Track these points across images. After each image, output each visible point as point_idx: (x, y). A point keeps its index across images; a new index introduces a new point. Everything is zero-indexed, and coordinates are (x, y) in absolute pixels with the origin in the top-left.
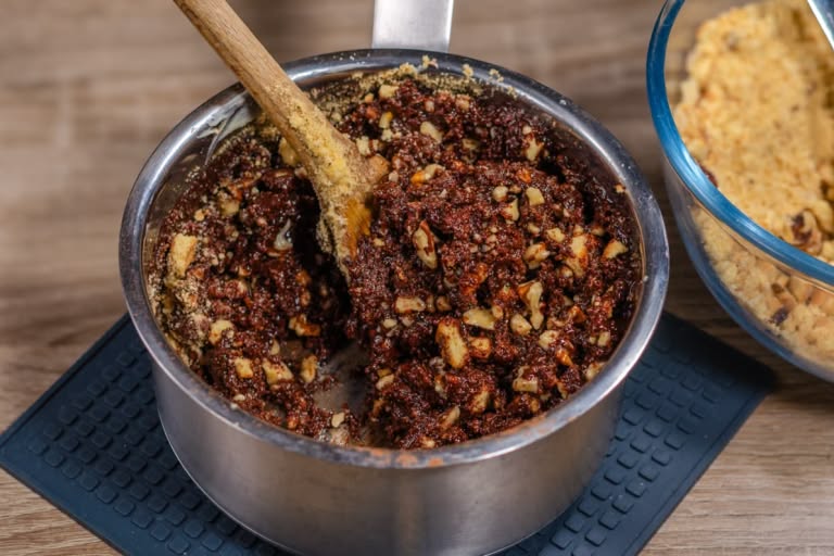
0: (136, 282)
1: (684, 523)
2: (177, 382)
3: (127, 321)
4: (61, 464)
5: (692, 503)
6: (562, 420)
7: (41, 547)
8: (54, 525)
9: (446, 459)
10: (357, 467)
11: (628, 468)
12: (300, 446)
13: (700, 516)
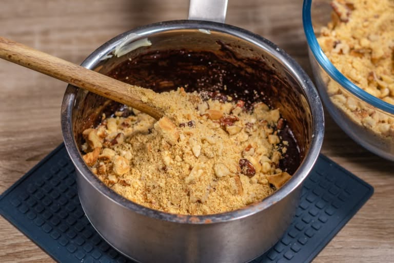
0: (69, 128)
1: (331, 252)
2: (86, 178)
3: (63, 146)
4: (27, 212)
5: (335, 242)
6: (269, 203)
7: (20, 260)
8: (27, 249)
9: (213, 220)
10: (170, 222)
11: (299, 230)
12: (144, 211)
13: (338, 248)
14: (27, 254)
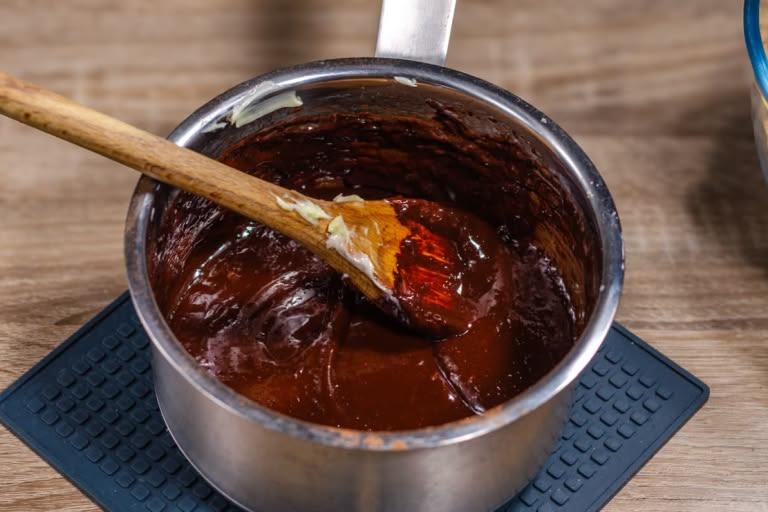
0: (139, 263)
4: (56, 422)
6: (515, 414)
8: (55, 492)
10: (328, 446)
11: (568, 464)
13: (637, 499)
14: (54, 503)
